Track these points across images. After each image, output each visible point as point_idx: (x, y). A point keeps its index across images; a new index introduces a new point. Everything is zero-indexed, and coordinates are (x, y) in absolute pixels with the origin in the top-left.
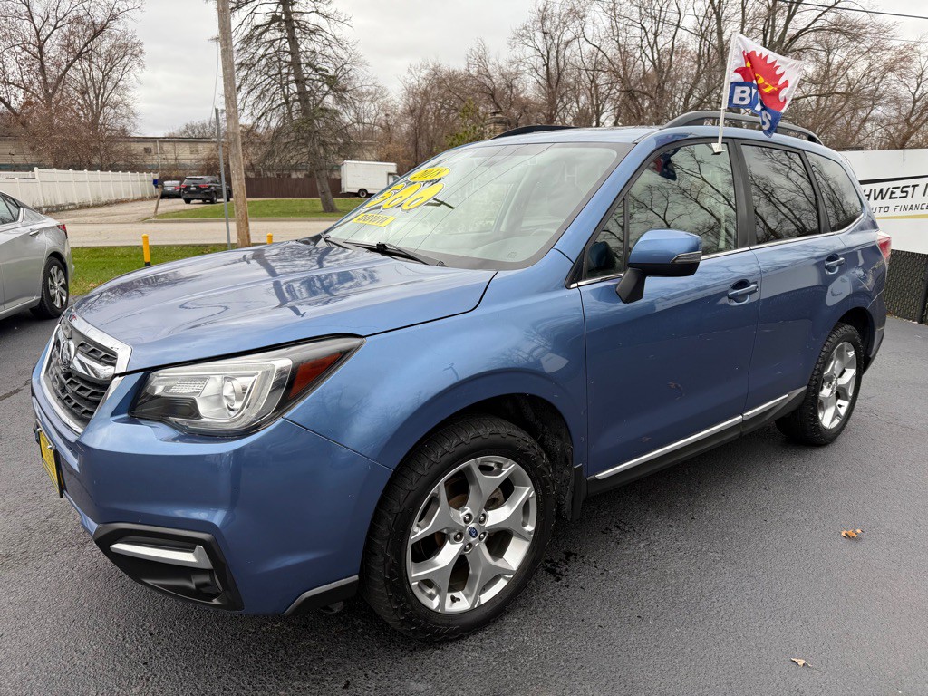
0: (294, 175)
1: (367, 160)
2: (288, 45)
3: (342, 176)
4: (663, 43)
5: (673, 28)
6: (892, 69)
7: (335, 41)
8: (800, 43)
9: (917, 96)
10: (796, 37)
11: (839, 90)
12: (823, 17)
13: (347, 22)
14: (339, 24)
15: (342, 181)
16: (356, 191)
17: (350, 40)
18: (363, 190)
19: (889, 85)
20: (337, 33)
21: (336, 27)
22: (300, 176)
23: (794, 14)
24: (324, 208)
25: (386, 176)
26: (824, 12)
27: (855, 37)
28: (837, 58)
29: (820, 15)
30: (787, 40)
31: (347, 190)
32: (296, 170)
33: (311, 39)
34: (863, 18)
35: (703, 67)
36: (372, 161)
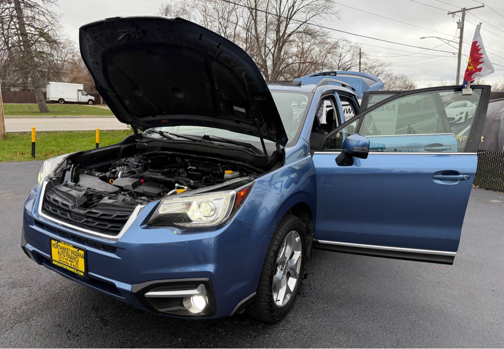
0: (12, 89)
1: (63, 82)
2: (15, 12)
3: (47, 90)
4: (229, 32)
5: (235, 25)
6: (329, 53)
7: (47, 12)
8: (291, 38)
9: (340, 65)
10: (290, 35)
11: (307, 61)
12: (301, 27)
13: (55, 3)
14: (50, 4)
15: (47, 94)
16: (57, 100)
17: (58, 13)
18: (61, 99)
19: (328, 60)
20: (49, 9)
21: (48, 5)
22: (17, 90)
23: (288, 24)
24: (40, 110)
25: (77, 91)
26: (301, 25)
27: (314, 37)
28: (306, 46)
29: (300, 26)
30: (286, 36)
31: (50, 99)
32: (14, 86)
33: (32, 11)
34: (317, 28)
35: (248, 45)
36: (67, 82)
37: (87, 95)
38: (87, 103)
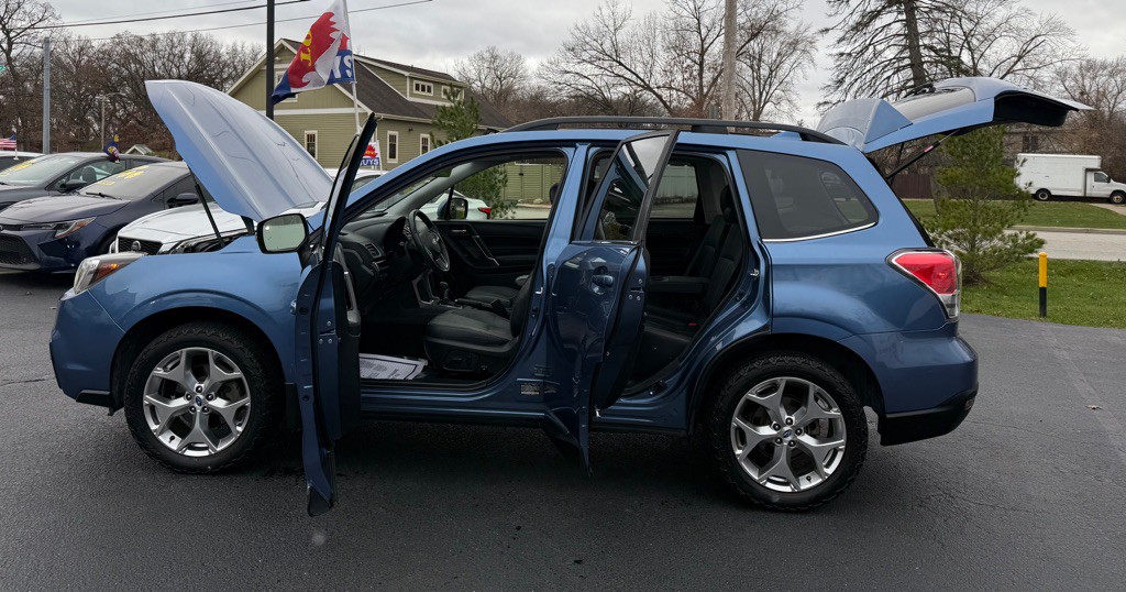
16: (1034, 192)
18: (1044, 191)
25: (1082, 173)
37: (1109, 182)
38: (1108, 200)
